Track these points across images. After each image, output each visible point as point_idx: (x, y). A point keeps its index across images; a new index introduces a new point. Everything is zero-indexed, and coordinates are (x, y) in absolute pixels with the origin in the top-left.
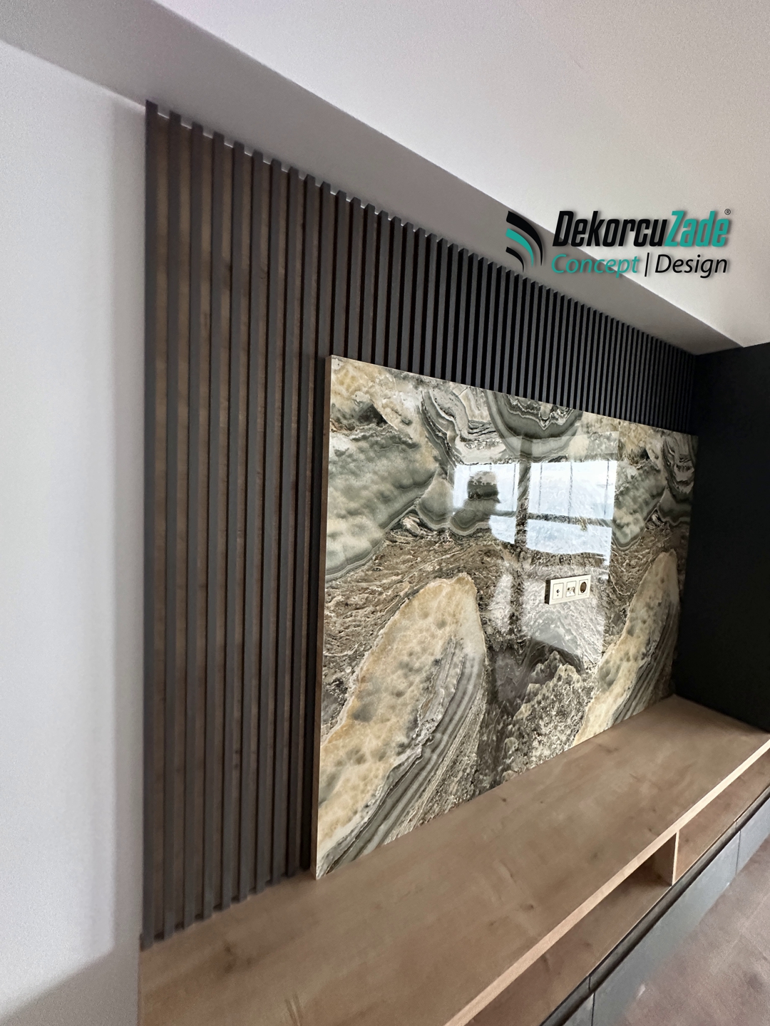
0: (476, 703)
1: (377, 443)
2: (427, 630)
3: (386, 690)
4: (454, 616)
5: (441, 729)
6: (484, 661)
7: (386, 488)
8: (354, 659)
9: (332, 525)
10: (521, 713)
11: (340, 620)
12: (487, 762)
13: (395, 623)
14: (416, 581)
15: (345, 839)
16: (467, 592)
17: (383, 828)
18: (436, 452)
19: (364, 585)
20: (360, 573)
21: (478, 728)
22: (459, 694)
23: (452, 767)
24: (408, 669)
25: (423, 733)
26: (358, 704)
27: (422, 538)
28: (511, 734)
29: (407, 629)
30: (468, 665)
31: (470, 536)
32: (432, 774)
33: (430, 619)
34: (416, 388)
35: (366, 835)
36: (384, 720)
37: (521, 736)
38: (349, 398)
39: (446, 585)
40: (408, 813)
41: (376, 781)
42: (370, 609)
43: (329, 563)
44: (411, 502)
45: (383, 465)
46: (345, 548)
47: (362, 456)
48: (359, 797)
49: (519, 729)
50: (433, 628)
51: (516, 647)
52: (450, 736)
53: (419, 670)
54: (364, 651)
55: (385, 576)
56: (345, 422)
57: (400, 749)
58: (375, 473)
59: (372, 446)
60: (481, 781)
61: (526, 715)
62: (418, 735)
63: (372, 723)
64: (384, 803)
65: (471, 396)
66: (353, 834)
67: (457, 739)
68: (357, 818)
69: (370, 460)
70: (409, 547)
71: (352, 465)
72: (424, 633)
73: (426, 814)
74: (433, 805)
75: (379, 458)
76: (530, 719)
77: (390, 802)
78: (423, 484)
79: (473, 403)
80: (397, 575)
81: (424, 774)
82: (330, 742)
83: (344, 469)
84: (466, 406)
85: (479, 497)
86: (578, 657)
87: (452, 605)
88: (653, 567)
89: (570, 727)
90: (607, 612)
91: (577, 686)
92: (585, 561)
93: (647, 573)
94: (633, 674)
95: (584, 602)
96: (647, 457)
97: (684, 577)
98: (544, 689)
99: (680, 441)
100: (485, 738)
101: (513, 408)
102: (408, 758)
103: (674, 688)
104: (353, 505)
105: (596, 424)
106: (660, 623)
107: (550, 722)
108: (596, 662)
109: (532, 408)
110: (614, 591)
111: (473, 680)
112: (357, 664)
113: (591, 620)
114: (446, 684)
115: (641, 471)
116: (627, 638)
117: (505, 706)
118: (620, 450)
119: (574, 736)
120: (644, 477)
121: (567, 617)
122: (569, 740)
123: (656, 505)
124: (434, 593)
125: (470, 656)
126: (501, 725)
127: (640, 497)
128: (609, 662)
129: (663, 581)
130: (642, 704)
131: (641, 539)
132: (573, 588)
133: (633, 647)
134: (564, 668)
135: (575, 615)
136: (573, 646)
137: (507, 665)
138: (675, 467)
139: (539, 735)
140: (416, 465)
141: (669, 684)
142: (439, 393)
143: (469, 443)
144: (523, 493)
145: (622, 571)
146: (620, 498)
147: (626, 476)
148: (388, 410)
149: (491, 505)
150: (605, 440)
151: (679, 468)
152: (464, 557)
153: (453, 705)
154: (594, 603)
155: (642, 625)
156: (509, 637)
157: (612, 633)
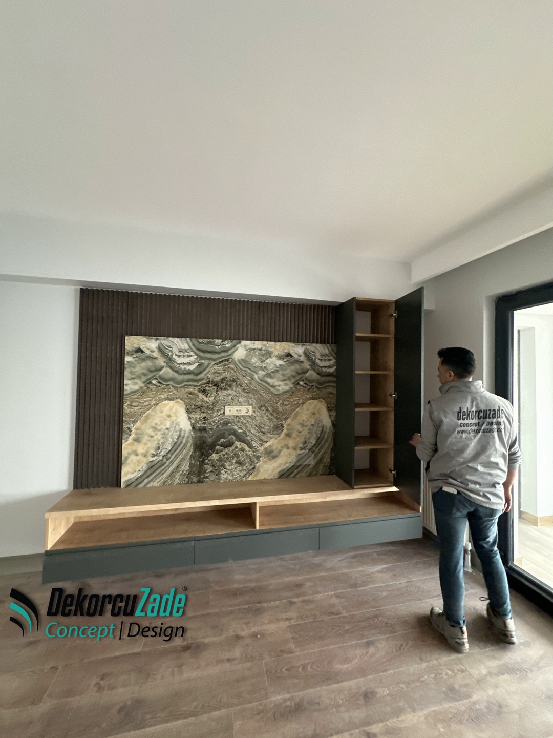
0: (187, 447)
1: (141, 358)
2: (163, 417)
3: (146, 434)
4: (175, 414)
5: (171, 453)
6: (191, 432)
7: (145, 371)
8: (134, 422)
9: (126, 382)
10: (213, 457)
11: (129, 410)
12: (194, 472)
13: (149, 413)
14: (158, 400)
15: (132, 479)
16: (181, 406)
17: (146, 481)
18: (164, 360)
19: (137, 400)
20: (136, 396)
21: (189, 457)
22: (179, 443)
23: (176, 468)
25: (162, 452)
26: (136, 437)
27: (160, 387)
28: (207, 464)
29: (153, 416)
30: (182, 432)
31: (181, 387)
32: (167, 468)
33: (164, 414)
34: (156, 341)
35: (140, 480)
36: (146, 444)
37: (213, 466)
38: (131, 347)
39: (171, 403)
40: (157, 479)
41: (143, 464)
42: (140, 407)
43: (125, 393)
44: (155, 376)
45: (143, 364)
46: (130, 389)
47: (136, 362)
48: (137, 467)
49: (212, 463)
50: (165, 417)
51: (208, 430)
52: (175, 456)
53: (160, 430)
54: (138, 420)
55: (146, 398)
56: (130, 353)
57: (153, 456)
58: (141, 367)
59: (139, 359)
60: (192, 479)
61: (217, 458)
62: (160, 453)
63: (141, 444)
64: (146, 472)
65: (179, 341)
66: (135, 478)
67: (178, 459)
68: (136, 474)
69: (139, 363)
70: (154, 389)
71: (133, 365)
72: (161, 418)
74: (168, 480)
75: (142, 362)
76: (218, 461)
78: (160, 370)
79: (180, 343)
80: (150, 398)
81: (163, 467)
82: (126, 446)
83: (130, 366)
84: (178, 345)
85: (185, 374)
86: (248, 440)
87: (174, 410)
88: (305, 406)
89: (245, 470)
90: (268, 423)
91: (249, 453)
92: (249, 400)
93: (298, 409)
94: (293, 456)
95: (250, 417)
96: (292, 356)
97: (335, 413)
98: (227, 450)
99: (320, 347)
100: (193, 462)
101: (200, 343)
102: (156, 459)
103: (334, 471)
104: (133, 376)
105: (251, 345)
106: (315, 435)
107: (232, 465)
108: (262, 445)
109: (211, 342)
110: (272, 415)
111: (185, 438)
112: (135, 424)
113: (256, 426)
114: (172, 437)
115: (287, 363)
116: (285, 438)
117: (203, 452)
118: (269, 354)
119: (249, 475)
120: (289, 365)
121: (238, 422)
122: (245, 476)
123: (302, 377)
124: (165, 405)
125: (183, 429)
126: (201, 459)
127: (288, 374)
128: (272, 447)
129: (314, 414)
130: (304, 473)
131: (291, 392)
132: (240, 410)
133: (291, 443)
134: (239, 443)
135: (245, 422)
136: (244, 435)
137: (203, 436)
138: (317, 360)
139: (225, 469)
140: (157, 364)
141: (329, 468)
142: (165, 342)
143: (179, 356)
144: (208, 373)
145: (277, 406)
146: (272, 374)
147: (276, 365)
148: (145, 349)
149: (190, 377)
150: (258, 351)
151: (321, 360)
152: (178, 394)
153: (175, 446)
154: (257, 418)
155: (298, 433)
156: (203, 425)
157: (273, 434)
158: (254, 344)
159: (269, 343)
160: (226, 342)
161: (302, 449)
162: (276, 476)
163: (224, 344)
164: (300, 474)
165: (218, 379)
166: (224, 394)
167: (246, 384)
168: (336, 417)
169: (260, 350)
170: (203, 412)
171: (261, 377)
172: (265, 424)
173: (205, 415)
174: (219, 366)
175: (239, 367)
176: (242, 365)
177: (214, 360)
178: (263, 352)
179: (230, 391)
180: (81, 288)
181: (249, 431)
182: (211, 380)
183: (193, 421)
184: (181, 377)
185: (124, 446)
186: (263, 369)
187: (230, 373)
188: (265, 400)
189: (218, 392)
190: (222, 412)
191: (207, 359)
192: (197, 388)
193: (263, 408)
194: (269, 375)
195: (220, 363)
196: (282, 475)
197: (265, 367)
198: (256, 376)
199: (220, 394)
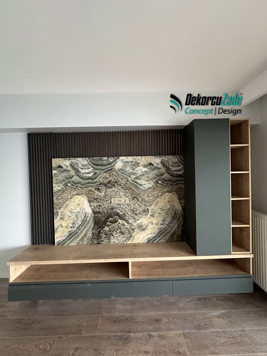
0: (90, 223)
1: (61, 171)
2: (75, 205)
3: (67, 215)
4: (82, 203)
5: (81, 226)
6: (92, 214)
7: (64, 179)
8: (60, 208)
9: (54, 185)
10: (105, 229)
11: (56, 201)
12: (95, 237)
13: (68, 203)
14: (72, 195)
15: (60, 241)
16: (85, 199)
17: (68, 242)
18: (74, 171)
19: (61, 195)
20: (60, 193)
21: (91, 229)
22: (85, 220)
23: (85, 235)
24: (71, 212)
25: (76, 226)
26: (61, 217)
27: (72, 187)
28: (102, 233)
29: (70, 204)
30: (87, 214)
31: (85, 187)
32: (79, 235)
33: (76, 203)
35: (65, 242)
36: (67, 221)
37: (106, 234)
38: (56, 164)
39: (80, 197)
40: (74, 241)
41: (66, 232)
42: (62, 200)
43: (54, 192)
44: (69, 181)
45: (63, 175)
46: (57, 189)
47: (59, 174)
48: (63, 234)
49: (105, 232)
50: (77, 205)
51: (102, 213)
52: (84, 228)
53: (74, 213)
54: (62, 207)
55: (65, 194)
56: (55, 168)
57: (71, 227)
58: (61, 176)
59: (60, 172)
60: (94, 241)
61: (107, 230)
62: (75, 226)
63: (64, 221)
64: (68, 237)
65: (82, 160)
66: (62, 240)
67: (85, 230)
68: (62, 238)
69: (60, 174)
70: (70, 189)
71: (57, 175)
72: (75, 206)
73: (78, 243)
74: (80, 242)
75: (62, 173)
76: (109, 231)
77: (69, 237)
78: (72, 177)
80: (67, 194)
81: (77, 234)
82: (56, 222)
83: (55, 176)
84: (81, 162)
85: (86, 179)
86: (126, 219)
87: (81, 201)
88: (162, 197)
89: (126, 237)
90: (138, 208)
91: (127, 227)
92: (126, 194)
93: (158, 199)
94: (156, 229)
95: (127, 204)
96: (153, 165)
97: (184, 201)
98: (113, 225)
99: (172, 158)
100: (94, 231)
101: (95, 160)
102: (73, 230)
103: (185, 239)
104: (58, 182)
105: (125, 159)
106: (170, 215)
107: (117, 234)
108: (135, 222)
109: (101, 159)
110: (141, 203)
111: (89, 217)
112: (60, 209)
113: (131, 210)
114: (81, 217)
115: (150, 169)
116: (150, 217)
117: (100, 226)
118: (137, 164)
119: (128, 240)
120: (151, 171)
121: (120, 208)
122: (126, 241)
123: (160, 178)
124: (76, 198)
125: (87, 212)
126: (99, 230)
127: (150, 176)
128: (142, 223)
129: (169, 202)
130: (163, 240)
131: (154, 188)
132: (121, 201)
133: (154, 221)
134: (121, 221)
135: (124, 208)
136: (124, 216)
137: (99, 216)
138: (170, 166)
139: (113, 236)
140: (70, 174)
141: (181, 237)
142: (74, 160)
143: (82, 169)
144: (100, 178)
145: (144, 198)
146: (140, 177)
147: (142, 171)
148: (63, 165)
149: (90, 181)
150: (130, 162)
151: (173, 166)
152: (84, 191)
153: (84, 222)
154: (132, 205)
155: (159, 215)
156: (99, 210)
157: (142, 215)
158: (128, 158)
159: (137, 157)
160: (110, 158)
161: (162, 225)
162: (146, 242)
163: (108, 160)
164: (161, 240)
165: (107, 181)
166: (110, 190)
167: (124, 184)
168: (185, 204)
169: (132, 162)
170: (98, 202)
171: (133, 179)
172: (137, 208)
173: (99, 204)
174: (107, 174)
175: (119, 173)
176: (120, 172)
177: (103, 170)
178: (134, 163)
179: (114, 189)
180: (28, 133)
181: (127, 213)
182: (102, 182)
183: (93, 208)
184: (84, 182)
185: (55, 222)
186: (134, 174)
187: (114, 177)
188: (136, 193)
189: (107, 190)
190: (109, 202)
191: (99, 169)
192: (94, 188)
193: (135, 199)
194: (137, 178)
195: (107, 171)
196: (149, 241)
197: (135, 173)
198: (130, 179)
199: (108, 191)
